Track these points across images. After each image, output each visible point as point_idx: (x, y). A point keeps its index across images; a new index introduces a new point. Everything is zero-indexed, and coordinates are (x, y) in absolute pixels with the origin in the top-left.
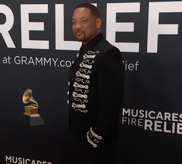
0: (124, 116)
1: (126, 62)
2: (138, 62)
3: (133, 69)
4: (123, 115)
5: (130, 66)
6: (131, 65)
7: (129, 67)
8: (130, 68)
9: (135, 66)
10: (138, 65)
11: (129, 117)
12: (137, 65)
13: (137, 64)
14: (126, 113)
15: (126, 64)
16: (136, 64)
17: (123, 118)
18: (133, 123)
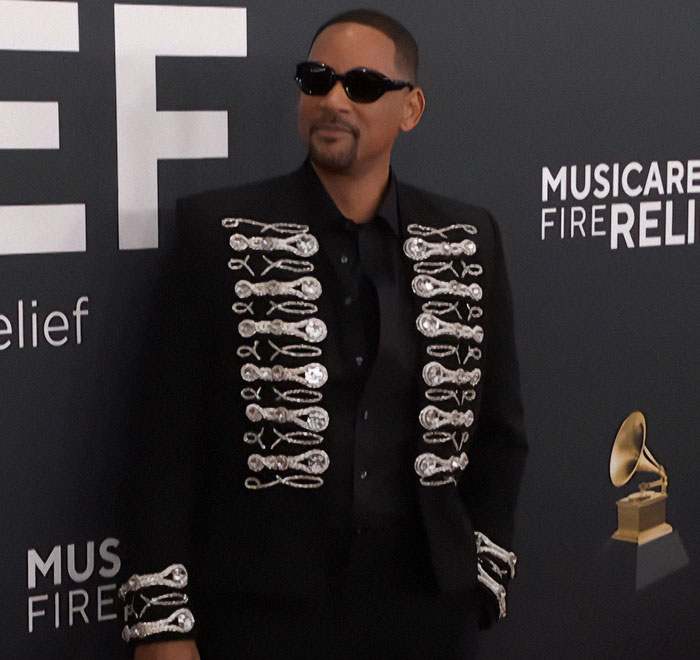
0: (34, 592)
1: (34, 304)
2: (86, 299)
3: (65, 339)
4: (32, 583)
5: (50, 325)
6: (57, 321)
7: (47, 329)
8: (50, 333)
9: (72, 320)
10: (86, 312)
11: (58, 588)
12: (82, 317)
13: (82, 309)
14: (44, 569)
15: (34, 316)
16: (78, 313)
17: (31, 600)
18: (77, 615)
